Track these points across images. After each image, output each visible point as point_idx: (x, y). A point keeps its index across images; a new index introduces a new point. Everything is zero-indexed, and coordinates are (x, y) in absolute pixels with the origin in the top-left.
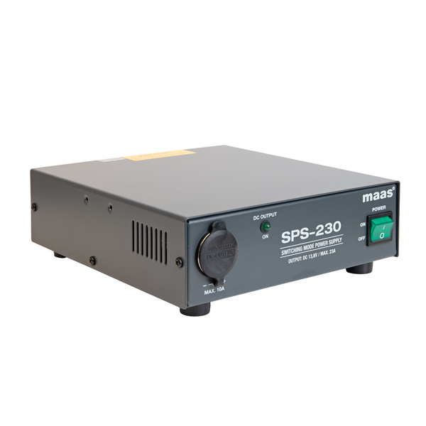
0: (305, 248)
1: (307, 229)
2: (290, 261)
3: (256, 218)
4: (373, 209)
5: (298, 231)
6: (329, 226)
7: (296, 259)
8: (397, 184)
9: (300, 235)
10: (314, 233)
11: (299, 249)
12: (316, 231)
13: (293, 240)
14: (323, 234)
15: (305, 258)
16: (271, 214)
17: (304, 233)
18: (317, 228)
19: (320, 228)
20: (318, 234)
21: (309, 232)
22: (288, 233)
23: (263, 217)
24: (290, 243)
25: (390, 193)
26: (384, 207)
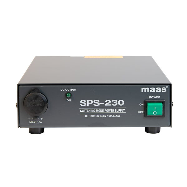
0: (97, 111)
1: (98, 101)
2: (86, 116)
3: (62, 90)
4: (150, 97)
5: (92, 101)
6: (115, 101)
7: (91, 116)
8: (170, 85)
9: (93, 103)
10: (104, 104)
11: (92, 111)
12: (105, 103)
13: (88, 105)
14: (110, 105)
15: (97, 116)
16: (72, 89)
17: (97, 103)
18: (106, 101)
19: (108, 102)
20: (106, 105)
21: (100, 102)
22: (85, 101)
23: (67, 90)
24: (86, 106)
25: (164, 90)
26: (159, 97)
